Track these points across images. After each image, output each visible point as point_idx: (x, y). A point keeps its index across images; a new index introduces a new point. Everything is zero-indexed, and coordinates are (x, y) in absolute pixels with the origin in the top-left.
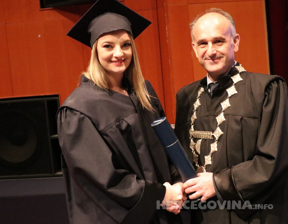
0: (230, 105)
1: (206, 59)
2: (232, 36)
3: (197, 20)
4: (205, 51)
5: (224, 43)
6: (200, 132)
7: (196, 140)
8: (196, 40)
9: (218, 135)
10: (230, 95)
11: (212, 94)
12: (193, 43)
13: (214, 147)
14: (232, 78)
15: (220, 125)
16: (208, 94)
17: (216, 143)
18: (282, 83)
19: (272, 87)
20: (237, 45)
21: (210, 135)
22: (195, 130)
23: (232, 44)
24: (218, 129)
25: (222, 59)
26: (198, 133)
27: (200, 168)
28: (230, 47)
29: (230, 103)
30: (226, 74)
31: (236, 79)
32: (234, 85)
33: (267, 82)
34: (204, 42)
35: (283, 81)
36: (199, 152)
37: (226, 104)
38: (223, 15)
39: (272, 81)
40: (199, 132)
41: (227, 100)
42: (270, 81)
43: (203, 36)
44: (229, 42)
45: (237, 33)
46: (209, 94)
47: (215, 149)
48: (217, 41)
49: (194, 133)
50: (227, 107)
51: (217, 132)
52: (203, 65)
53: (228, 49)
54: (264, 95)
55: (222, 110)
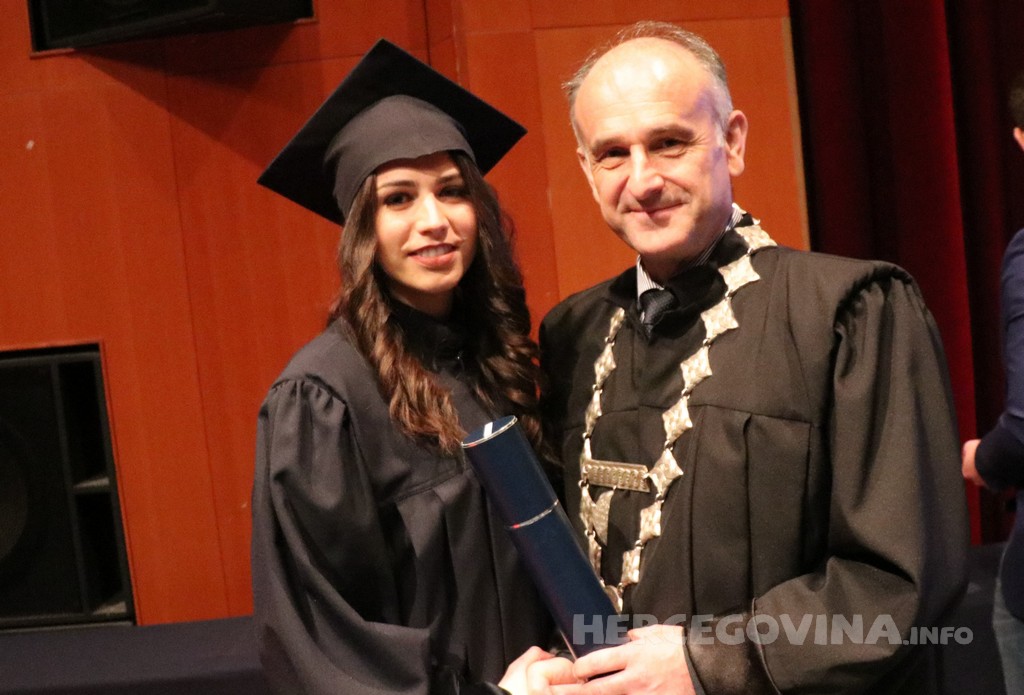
0: (709, 373)
1: (628, 210)
2: (720, 121)
3: (590, 67)
4: (623, 178)
5: (690, 149)
6: (610, 466)
8: (589, 143)
9: (664, 478)
10: (710, 335)
11: (650, 327)
12: (580, 150)
13: (651, 522)
14: (721, 271)
15: (674, 444)
16: (638, 331)
17: (657, 506)
18: (905, 288)
19: (865, 303)
20: (739, 152)
21: (639, 477)
22: (593, 457)
23: (720, 149)
24: (668, 455)
25: (684, 208)
26: (603, 468)
28: (711, 158)
29: (712, 364)
30: (702, 259)
31: (739, 274)
32: (728, 299)
33: (844, 289)
34: (617, 147)
35: (906, 283)
36: (604, 536)
37: (696, 367)
38: (683, 43)
39: (864, 284)
40: (604, 465)
41: (703, 354)
42: (855, 284)
43: (612, 127)
44: (706, 144)
45: (736, 105)
47: (654, 527)
48: (665, 141)
49: (590, 467)
50: (698, 379)
51: (663, 467)
52: (620, 232)
53: (705, 169)
54: (832, 335)
55: (683, 387)
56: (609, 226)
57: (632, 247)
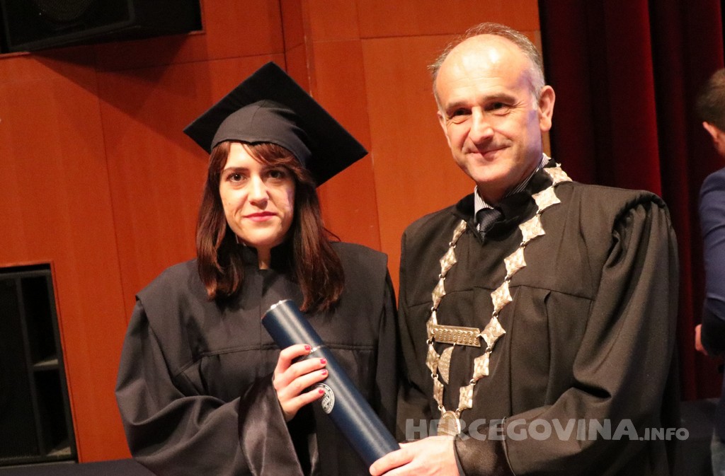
0: (524, 264)
1: (470, 151)
2: (535, 93)
3: (447, 55)
4: (466, 130)
5: (513, 110)
6: (451, 329)
7: (440, 347)
8: (445, 106)
9: (492, 336)
10: (526, 239)
11: (483, 234)
12: (438, 112)
13: (482, 366)
14: (534, 196)
15: (499, 313)
16: (475, 236)
17: (486, 355)
18: (659, 211)
19: (633, 220)
20: (548, 114)
21: (473, 337)
22: (439, 323)
23: (535, 111)
24: (494, 321)
25: (507, 150)
26: (446, 330)
27: (447, 415)
28: (528, 117)
29: (526, 259)
30: (521, 188)
31: (546, 199)
32: (539, 215)
33: (620, 207)
34: (463, 109)
35: (660, 206)
36: (446, 377)
37: (515, 261)
38: (511, 38)
39: (633, 205)
40: (447, 328)
41: (520, 252)
42: (627, 204)
43: (460, 94)
44: (524, 107)
46: (477, 236)
47: (484, 370)
48: (494, 104)
49: (437, 329)
50: (517, 269)
51: (491, 329)
52: (463, 167)
53: (524, 124)
54: (611, 239)
55: (506, 275)
56: (457, 163)
57: (472, 178)
